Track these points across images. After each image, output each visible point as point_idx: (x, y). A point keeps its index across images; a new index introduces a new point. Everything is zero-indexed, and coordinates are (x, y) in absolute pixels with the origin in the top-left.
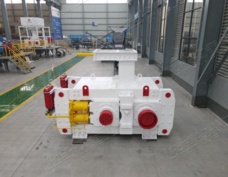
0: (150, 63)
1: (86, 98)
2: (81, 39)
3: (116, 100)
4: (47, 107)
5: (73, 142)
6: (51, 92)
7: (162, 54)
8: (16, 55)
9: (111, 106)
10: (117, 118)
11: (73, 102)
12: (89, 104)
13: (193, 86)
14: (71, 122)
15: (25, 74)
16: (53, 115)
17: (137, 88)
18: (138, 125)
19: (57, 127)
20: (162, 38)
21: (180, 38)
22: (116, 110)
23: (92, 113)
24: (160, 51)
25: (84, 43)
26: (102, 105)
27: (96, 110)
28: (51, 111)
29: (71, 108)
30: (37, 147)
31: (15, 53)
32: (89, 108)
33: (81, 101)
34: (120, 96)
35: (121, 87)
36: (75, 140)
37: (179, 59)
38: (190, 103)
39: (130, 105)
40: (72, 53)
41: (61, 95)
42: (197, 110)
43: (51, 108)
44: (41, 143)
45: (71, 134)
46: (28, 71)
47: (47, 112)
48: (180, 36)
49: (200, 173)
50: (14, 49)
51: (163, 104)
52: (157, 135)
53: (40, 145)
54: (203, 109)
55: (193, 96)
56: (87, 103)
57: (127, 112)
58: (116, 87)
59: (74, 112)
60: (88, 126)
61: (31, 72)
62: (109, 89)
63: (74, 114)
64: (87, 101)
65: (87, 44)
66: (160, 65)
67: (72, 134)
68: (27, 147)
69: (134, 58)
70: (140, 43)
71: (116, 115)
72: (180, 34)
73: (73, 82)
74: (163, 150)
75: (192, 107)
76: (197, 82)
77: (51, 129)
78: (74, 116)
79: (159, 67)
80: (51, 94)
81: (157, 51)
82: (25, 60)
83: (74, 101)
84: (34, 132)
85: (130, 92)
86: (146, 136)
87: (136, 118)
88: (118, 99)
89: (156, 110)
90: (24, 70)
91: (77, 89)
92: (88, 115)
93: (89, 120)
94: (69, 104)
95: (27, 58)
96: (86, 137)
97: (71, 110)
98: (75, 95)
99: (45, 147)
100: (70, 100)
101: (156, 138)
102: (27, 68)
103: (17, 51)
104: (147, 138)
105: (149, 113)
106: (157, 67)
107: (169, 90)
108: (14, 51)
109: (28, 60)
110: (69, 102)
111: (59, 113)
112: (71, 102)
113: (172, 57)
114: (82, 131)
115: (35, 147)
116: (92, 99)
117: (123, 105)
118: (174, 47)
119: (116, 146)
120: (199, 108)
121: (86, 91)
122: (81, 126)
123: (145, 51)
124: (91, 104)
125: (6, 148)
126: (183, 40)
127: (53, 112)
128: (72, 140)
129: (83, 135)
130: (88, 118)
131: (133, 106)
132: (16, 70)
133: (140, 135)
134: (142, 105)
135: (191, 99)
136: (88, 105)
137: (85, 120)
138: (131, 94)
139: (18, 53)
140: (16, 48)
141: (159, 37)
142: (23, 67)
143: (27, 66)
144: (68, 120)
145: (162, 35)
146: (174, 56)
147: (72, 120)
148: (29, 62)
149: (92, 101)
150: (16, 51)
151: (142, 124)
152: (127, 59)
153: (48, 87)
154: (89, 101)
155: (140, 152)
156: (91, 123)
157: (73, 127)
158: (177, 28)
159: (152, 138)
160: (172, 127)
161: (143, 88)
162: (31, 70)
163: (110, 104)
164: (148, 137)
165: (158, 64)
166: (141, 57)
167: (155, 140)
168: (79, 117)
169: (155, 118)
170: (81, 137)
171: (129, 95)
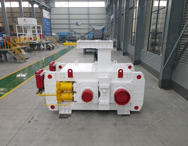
0: (124, 55)
1: (70, 79)
2: (67, 36)
3: (96, 81)
4: (38, 87)
5: (60, 116)
6: (41, 74)
7: (133, 46)
8: (14, 48)
9: (91, 86)
10: (96, 96)
11: (59, 83)
12: (73, 84)
13: (160, 72)
14: (58, 100)
15: (21, 63)
16: (43, 94)
17: (113, 71)
18: (115, 102)
19: (46, 104)
20: (133, 34)
21: (148, 33)
22: (96, 90)
23: (76, 92)
24: (132, 44)
25: (69, 39)
26: (84, 85)
27: (79, 90)
28: (41, 91)
29: (58, 88)
30: (29, 121)
31: (12, 46)
32: (73, 88)
33: (66, 82)
34: (99, 77)
35: (100, 70)
36: (61, 115)
37: (148, 50)
38: (158, 86)
39: (107, 85)
40: (60, 47)
41: (50, 77)
42: (163, 91)
43: (42, 88)
44: (33, 118)
45: (57, 110)
46: (23, 61)
47: (38, 91)
48: (148, 32)
49: (167, 141)
50: (12, 43)
51: (135, 85)
52: (130, 111)
53: (32, 119)
54: (168, 91)
55: (160, 80)
56: (71, 83)
57: (105, 91)
58: (95, 71)
59: (61, 91)
60: (72, 103)
61: (26, 61)
62: (90, 72)
63: (60, 93)
64: (71, 82)
65: (72, 40)
66: (132, 56)
67: (59, 110)
68: (21, 120)
69: (111, 46)
70: (115, 39)
71: (95, 94)
72: (149, 30)
73: (60, 67)
74: (135, 123)
75: (159, 89)
76: (163, 68)
77: (41, 106)
78: (60, 95)
79: (131, 58)
80: (41, 76)
81: (129, 45)
82: (21, 52)
83: (61, 82)
84: (27, 109)
85: (107, 74)
86: (121, 112)
87: (112, 96)
88: (98, 80)
89: (129, 90)
90: (20, 60)
91: (63, 72)
92: (72, 94)
93: (73, 98)
94: (57, 84)
95: (22, 50)
96: (70, 112)
97: (58, 90)
98: (61, 77)
99: (36, 121)
100: (57, 81)
101: (129, 113)
102: (22, 58)
103: (15, 44)
104: (122, 114)
105: (123, 91)
106: (129, 58)
107: (140, 73)
108: (12, 44)
109: (23, 52)
110: (56, 83)
111: (48, 92)
112: (58, 83)
113: (142, 49)
114: (67, 107)
115: (28, 121)
116: (76, 81)
117: (102, 85)
118: (144, 41)
119: (96, 120)
120: (165, 89)
121: (70, 74)
122: (66, 103)
123: (120, 45)
124: (75, 84)
125: (3, 122)
126: (151, 34)
127: (43, 91)
128: (59, 115)
129: (68, 112)
130: (73, 96)
131: (109, 86)
132: (13, 60)
133: (116, 111)
134: (117, 85)
135: (158, 82)
136: (72, 86)
137: (70, 98)
138: (108, 76)
139: (15, 46)
140: (14, 42)
141: (131, 33)
142: (19, 58)
143: (22, 57)
144: (55, 98)
145: (133, 31)
146: (143, 48)
147: (58, 98)
148: (24, 54)
149: (76, 82)
150: (13, 45)
151: (117, 101)
152: (105, 47)
153: (39, 71)
154: (73, 82)
155: (115, 124)
156: (75, 100)
157: (59, 104)
158: (145, 25)
159: (126, 113)
160: (142, 104)
161: (118, 71)
162: (26, 60)
163: (91, 85)
164: (122, 112)
165: (130, 55)
166: (116, 50)
167: (129, 115)
168: (64, 96)
169: (128, 96)
170: (66, 113)
171: (106, 77)
